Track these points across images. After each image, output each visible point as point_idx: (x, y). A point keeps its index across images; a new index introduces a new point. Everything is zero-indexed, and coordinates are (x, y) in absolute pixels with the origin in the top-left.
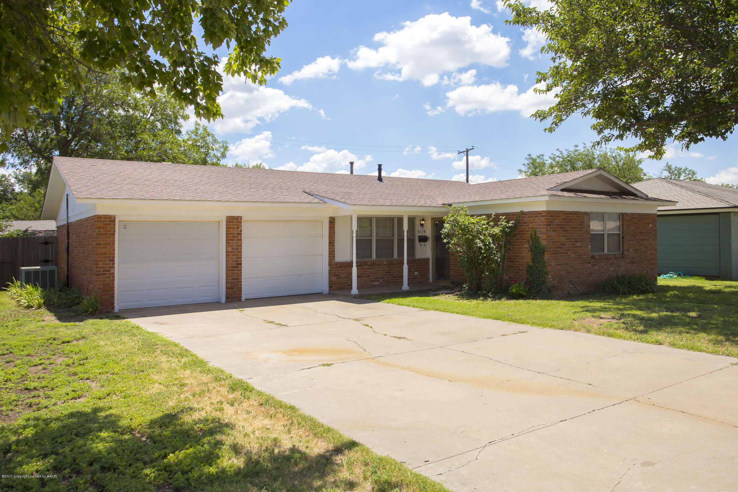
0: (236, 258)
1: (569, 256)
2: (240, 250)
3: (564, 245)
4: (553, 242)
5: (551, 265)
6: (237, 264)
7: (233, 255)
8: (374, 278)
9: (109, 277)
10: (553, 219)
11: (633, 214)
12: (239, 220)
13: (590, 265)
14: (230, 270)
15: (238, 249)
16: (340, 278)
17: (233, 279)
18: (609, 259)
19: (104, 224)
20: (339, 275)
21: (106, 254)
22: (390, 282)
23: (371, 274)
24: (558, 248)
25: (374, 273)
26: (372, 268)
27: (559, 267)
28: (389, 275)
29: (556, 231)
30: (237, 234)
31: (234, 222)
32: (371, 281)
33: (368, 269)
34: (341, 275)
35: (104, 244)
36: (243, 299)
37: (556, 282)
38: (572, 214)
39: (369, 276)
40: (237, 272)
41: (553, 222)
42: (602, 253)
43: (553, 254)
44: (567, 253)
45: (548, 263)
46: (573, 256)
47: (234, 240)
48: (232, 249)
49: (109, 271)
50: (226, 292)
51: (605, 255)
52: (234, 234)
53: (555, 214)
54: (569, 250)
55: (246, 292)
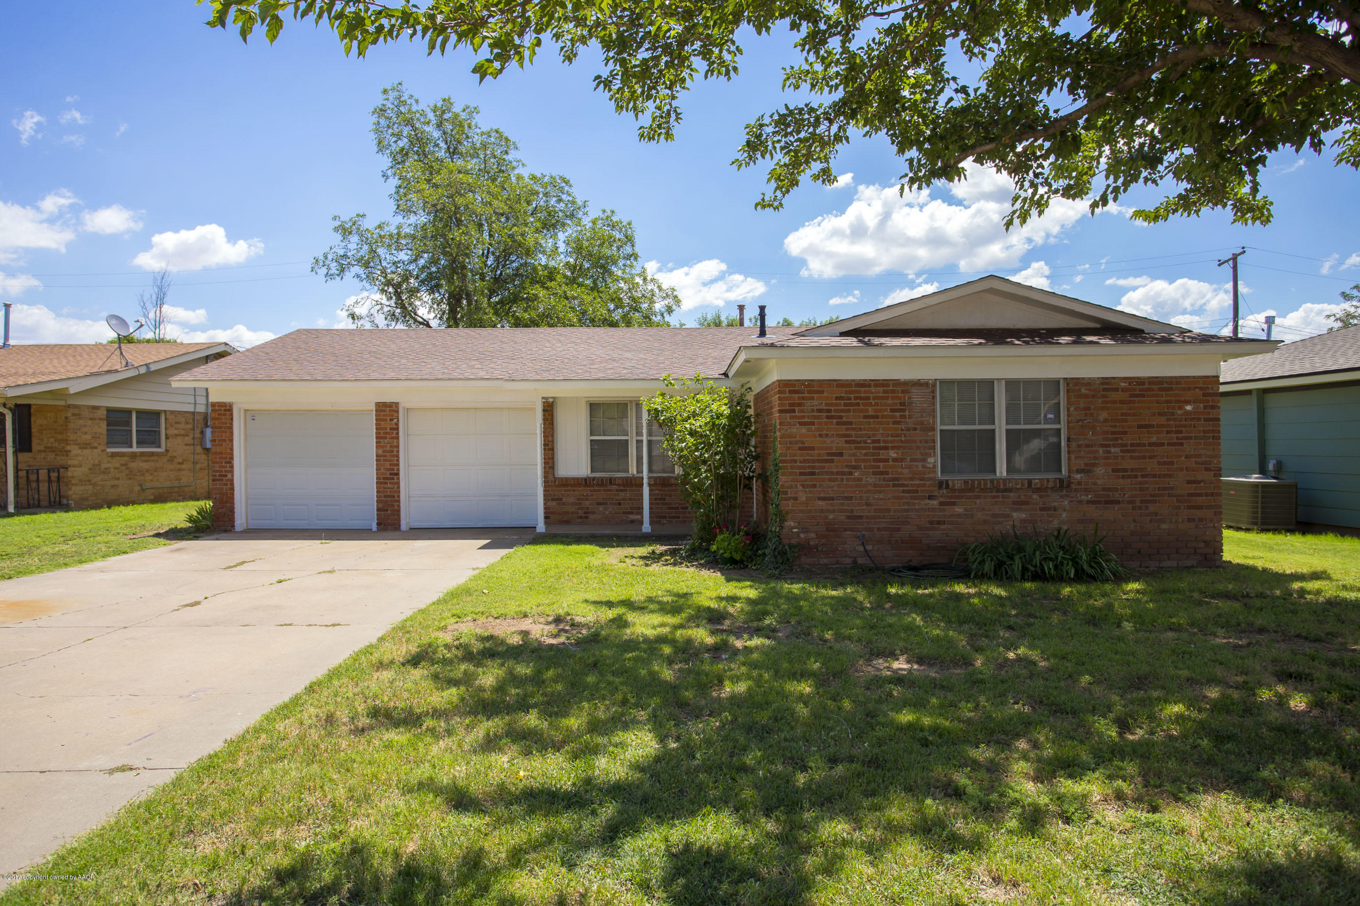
0: (390, 465)
1: (860, 479)
2: (395, 453)
3: (841, 454)
4: (800, 449)
5: (795, 499)
6: (391, 474)
7: (384, 460)
8: (631, 508)
9: (226, 485)
10: (803, 398)
11: (1105, 381)
12: (394, 408)
13: (935, 502)
14: (381, 483)
15: (393, 451)
16: (564, 504)
17: (385, 496)
18: (1010, 490)
19: (219, 414)
20: (561, 499)
21: (222, 453)
22: (665, 517)
23: (624, 499)
24: (819, 461)
25: (630, 499)
26: (626, 490)
27: (820, 503)
28: (663, 504)
29: (813, 424)
30: (391, 429)
31: (385, 411)
32: (624, 513)
33: (617, 490)
34: (564, 499)
35: (219, 441)
36: (404, 527)
37: (813, 535)
38: (869, 386)
39: (620, 504)
40: (391, 486)
41: (800, 405)
42: (990, 477)
43: (801, 474)
44: (851, 473)
45: (786, 493)
46: (872, 479)
47: (386, 438)
48: (384, 451)
49: (226, 476)
50: (377, 515)
51: (998, 480)
52: (386, 429)
53: (809, 386)
54: (856, 467)
55: (408, 517)
